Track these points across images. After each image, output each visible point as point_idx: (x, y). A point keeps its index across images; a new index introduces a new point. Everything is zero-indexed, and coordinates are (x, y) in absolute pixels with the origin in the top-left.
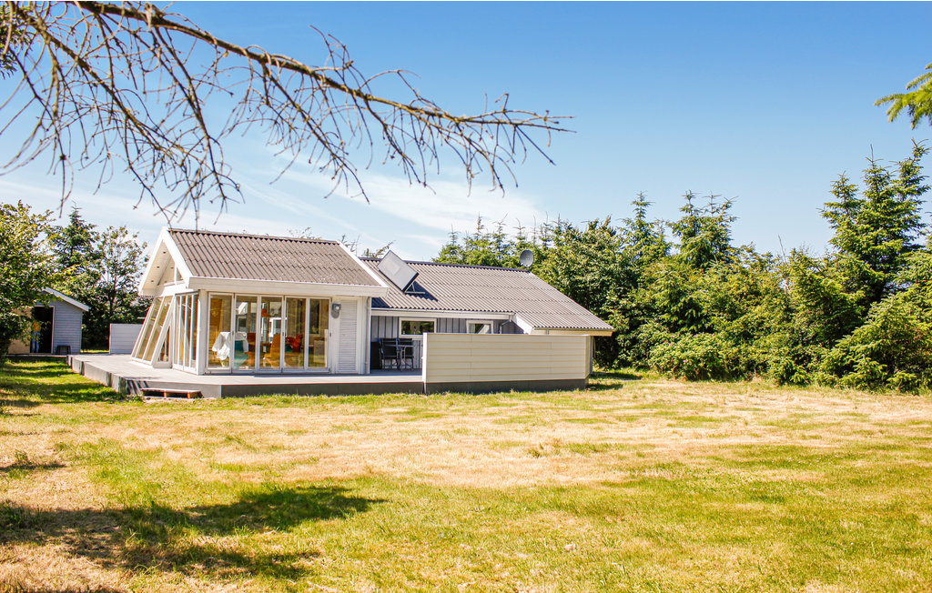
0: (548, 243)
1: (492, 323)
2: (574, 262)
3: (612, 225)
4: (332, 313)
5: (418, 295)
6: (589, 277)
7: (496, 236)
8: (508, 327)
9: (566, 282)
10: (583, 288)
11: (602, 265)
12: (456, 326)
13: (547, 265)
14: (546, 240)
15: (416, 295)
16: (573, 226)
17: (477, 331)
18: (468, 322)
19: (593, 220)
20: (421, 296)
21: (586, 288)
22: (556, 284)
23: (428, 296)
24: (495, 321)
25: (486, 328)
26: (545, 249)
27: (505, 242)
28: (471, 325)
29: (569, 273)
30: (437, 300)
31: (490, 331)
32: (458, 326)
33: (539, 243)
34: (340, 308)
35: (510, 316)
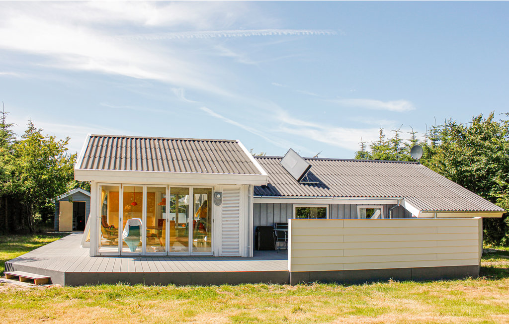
0: (436, 142)
1: (382, 207)
2: (461, 154)
3: (495, 120)
4: (215, 201)
5: (312, 185)
6: (475, 167)
7: (393, 141)
8: (397, 212)
9: (453, 171)
10: (469, 176)
11: (489, 153)
12: (347, 211)
13: (435, 159)
14: (434, 140)
15: (309, 185)
16: (458, 124)
17: (369, 216)
18: (359, 207)
19: (477, 117)
20: (314, 185)
21: (473, 176)
22: (444, 173)
23: (321, 185)
24: (385, 206)
25: (377, 213)
26: (434, 147)
27: (401, 146)
28: (361, 209)
29: (456, 164)
30: (328, 189)
31: (380, 217)
32: (349, 211)
33: (430, 143)
34: (221, 196)
35: (398, 201)
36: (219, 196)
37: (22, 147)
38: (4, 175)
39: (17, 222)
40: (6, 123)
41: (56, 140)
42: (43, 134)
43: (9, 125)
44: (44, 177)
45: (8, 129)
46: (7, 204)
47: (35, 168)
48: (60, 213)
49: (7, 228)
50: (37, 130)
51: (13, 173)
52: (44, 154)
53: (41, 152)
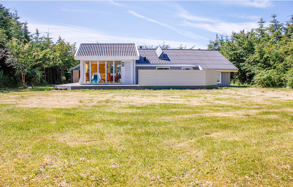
1: (192, 68)
5: (164, 59)
18: (182, 68)
23: (168, 59)
30: (170, 61)
34: (124, 64)
35: (197, 65)
36: (123, 64)
37: (57, 47)
38: (50, 59)
39: (55, 80)
40: (49, 38)
41: (70, 44)
42: (65, 41)
43: (50, 38)
44: (66, 59)
45: (50, 40)
46: (51, 72)
47: (62, 56)
48: (74, 75)
49: (52, 82)
50: (62, 40)
51: (53, 58)
52: (65, 50)
53: (64, 49)
